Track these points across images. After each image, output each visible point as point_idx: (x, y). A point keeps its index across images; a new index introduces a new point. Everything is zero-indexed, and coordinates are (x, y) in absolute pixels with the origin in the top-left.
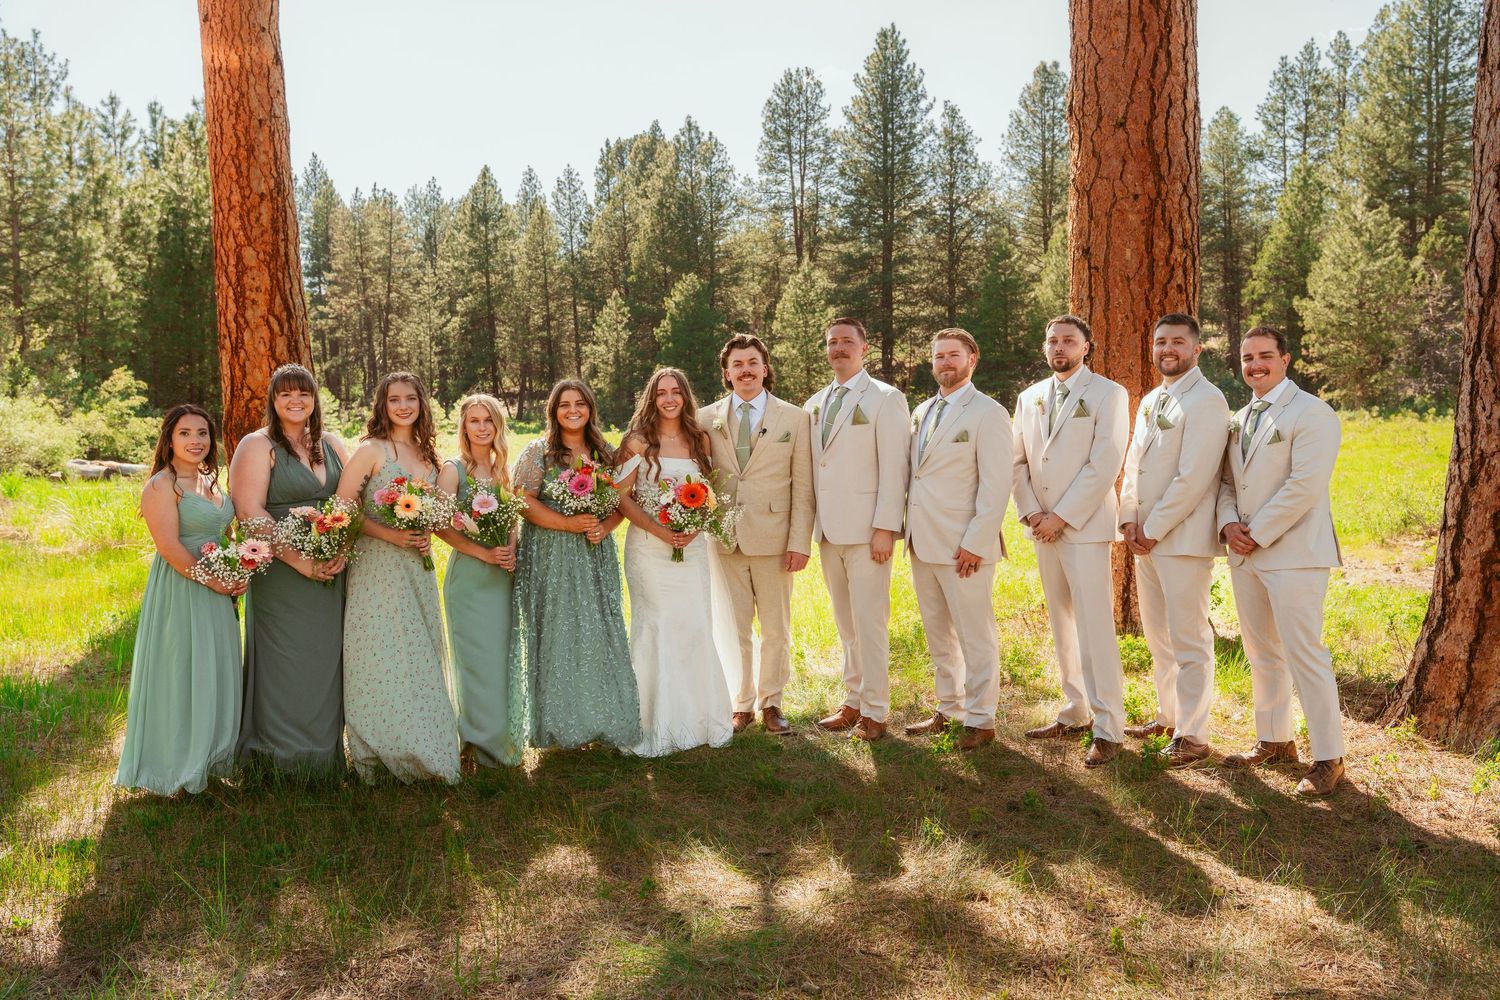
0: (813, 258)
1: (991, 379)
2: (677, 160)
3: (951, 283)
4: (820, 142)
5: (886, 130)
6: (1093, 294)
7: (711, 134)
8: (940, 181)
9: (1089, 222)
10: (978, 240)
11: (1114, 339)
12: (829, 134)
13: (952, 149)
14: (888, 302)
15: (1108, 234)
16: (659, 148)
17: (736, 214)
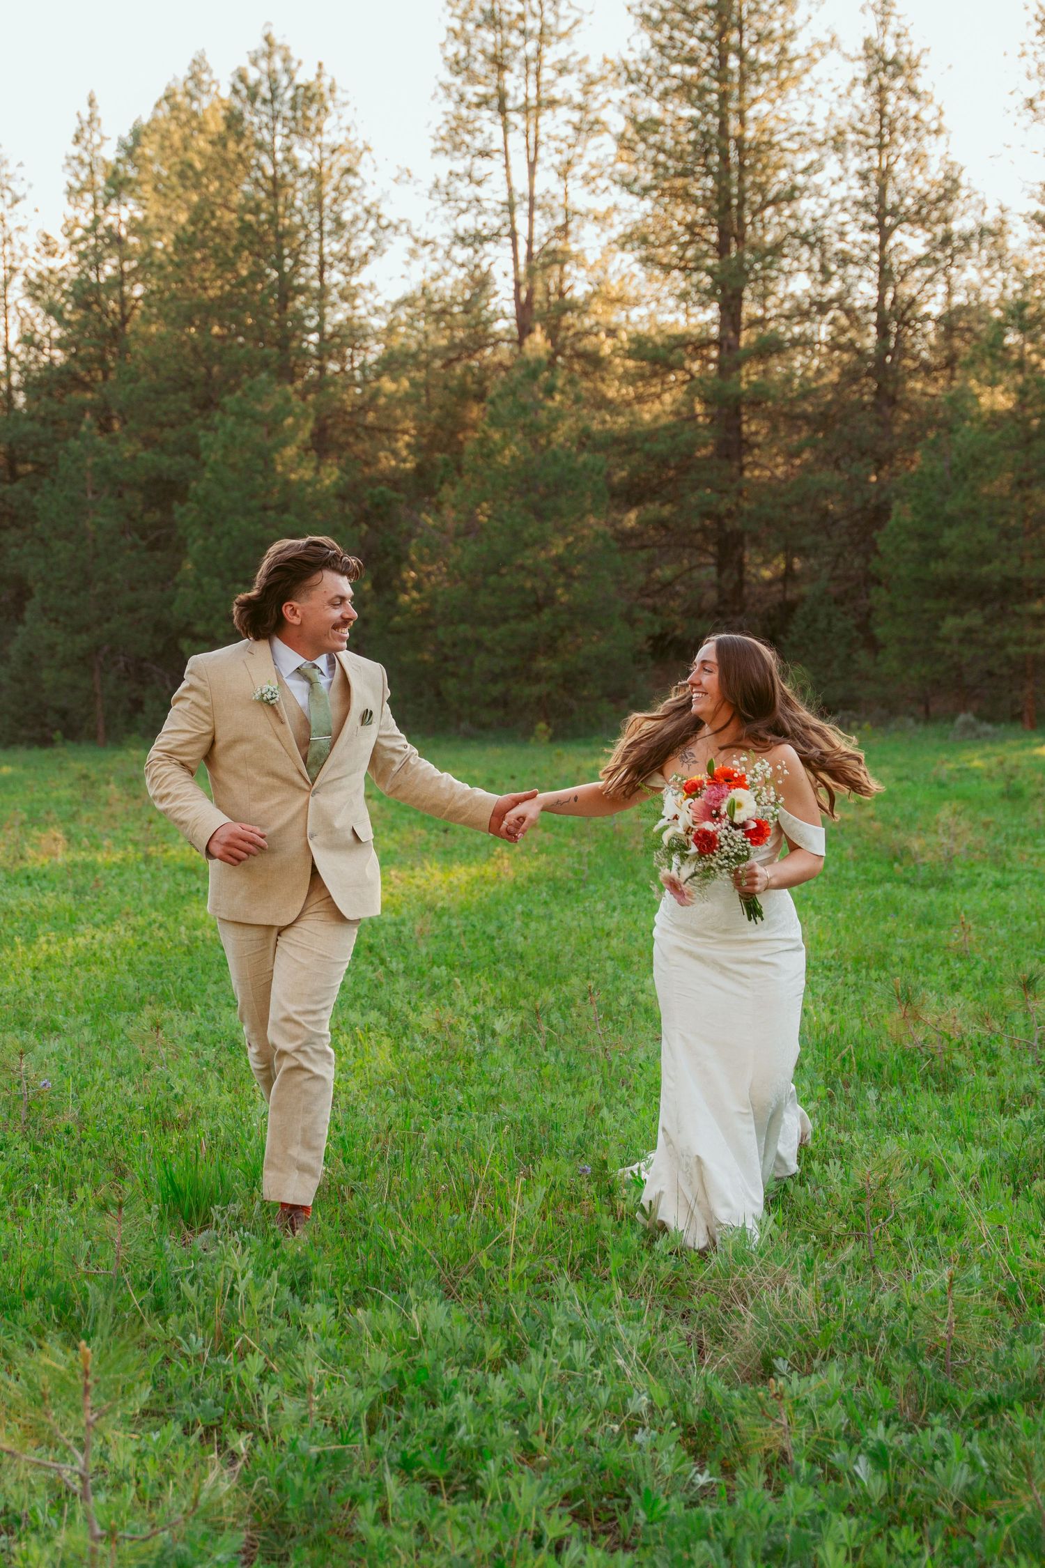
1: (989, 621)
7: (320, 65)
8: (856, 163)
12: (594, 66)
13: (881, 89)
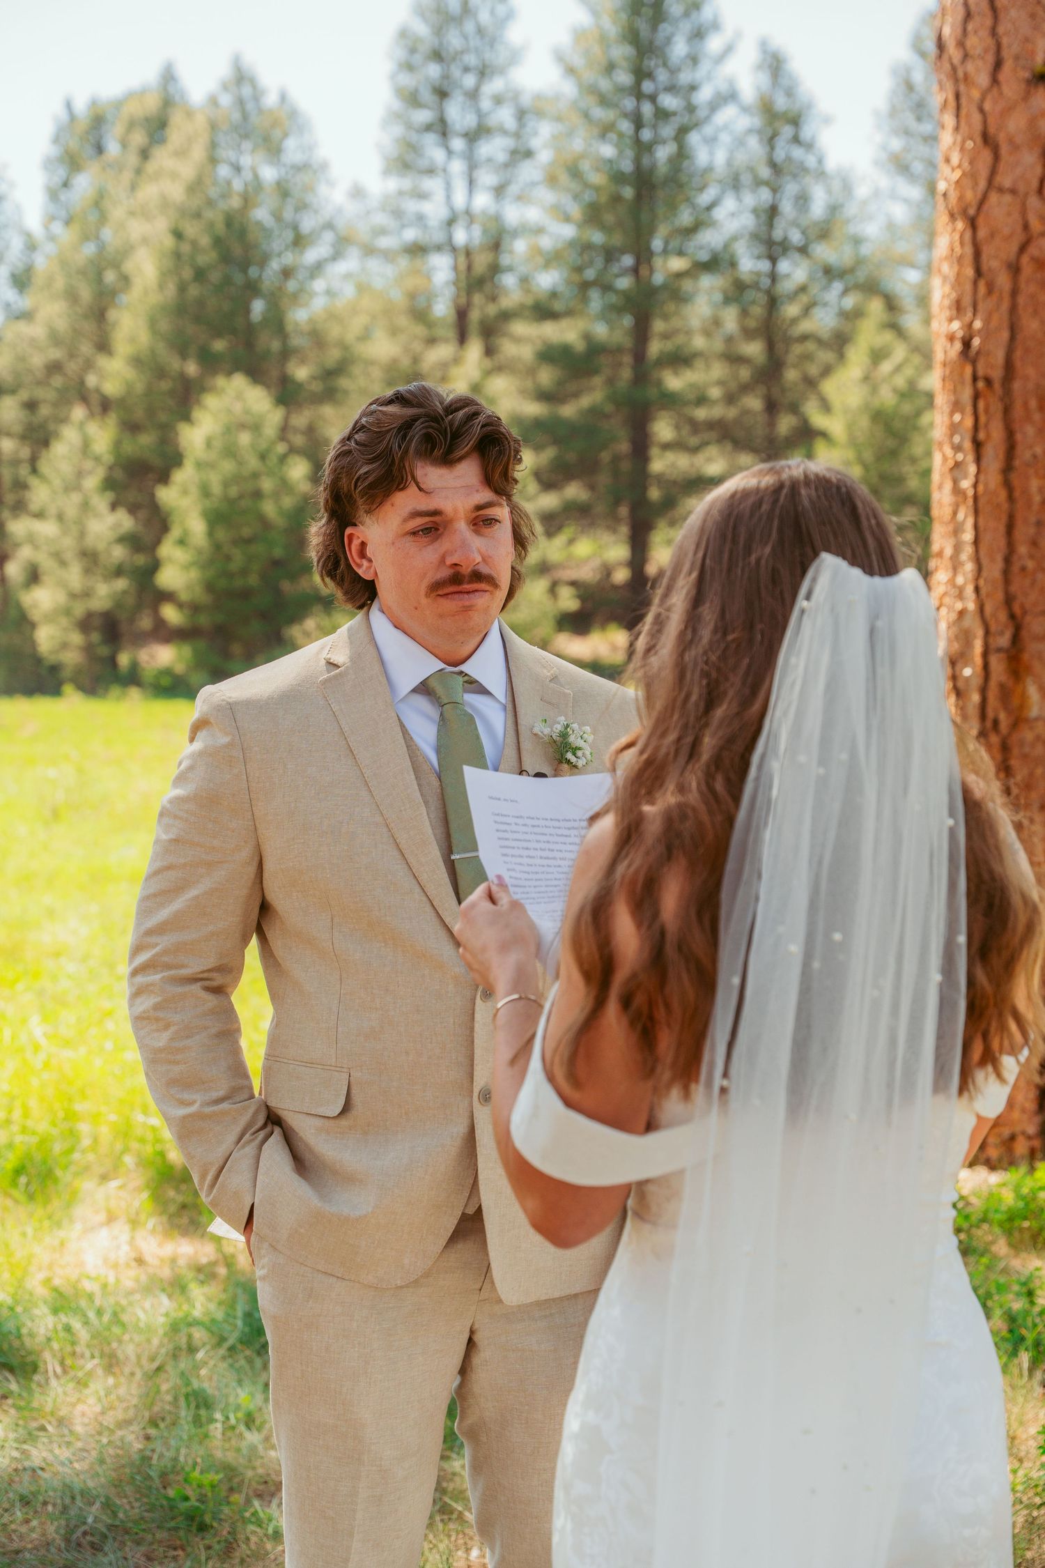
0: (489, 351)
2: (213, 145)
3: (772, 407)
4: (505, 116)
5: (639, 95)
6: (982, 436)
7: (282, 93)
9: (975, 283)
10: (823, 321)
11: (1024, 532)
12: (526, 100)
13: (774, 137)
14: (641, 446)
15: (1013, 309)
16: (176, 119)
17: (336, 256)
